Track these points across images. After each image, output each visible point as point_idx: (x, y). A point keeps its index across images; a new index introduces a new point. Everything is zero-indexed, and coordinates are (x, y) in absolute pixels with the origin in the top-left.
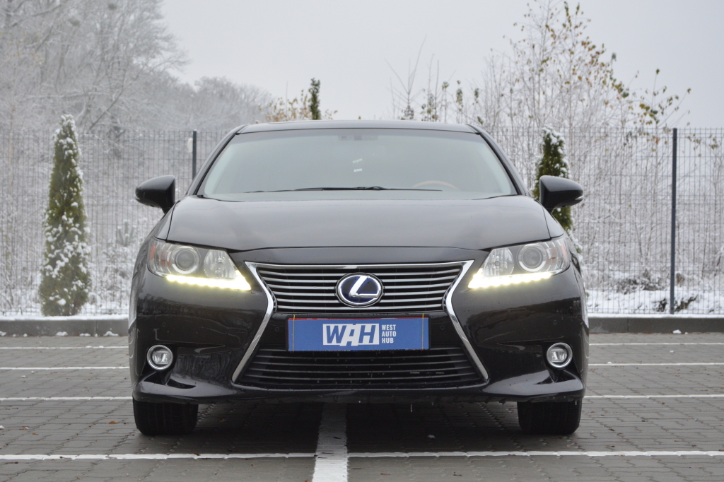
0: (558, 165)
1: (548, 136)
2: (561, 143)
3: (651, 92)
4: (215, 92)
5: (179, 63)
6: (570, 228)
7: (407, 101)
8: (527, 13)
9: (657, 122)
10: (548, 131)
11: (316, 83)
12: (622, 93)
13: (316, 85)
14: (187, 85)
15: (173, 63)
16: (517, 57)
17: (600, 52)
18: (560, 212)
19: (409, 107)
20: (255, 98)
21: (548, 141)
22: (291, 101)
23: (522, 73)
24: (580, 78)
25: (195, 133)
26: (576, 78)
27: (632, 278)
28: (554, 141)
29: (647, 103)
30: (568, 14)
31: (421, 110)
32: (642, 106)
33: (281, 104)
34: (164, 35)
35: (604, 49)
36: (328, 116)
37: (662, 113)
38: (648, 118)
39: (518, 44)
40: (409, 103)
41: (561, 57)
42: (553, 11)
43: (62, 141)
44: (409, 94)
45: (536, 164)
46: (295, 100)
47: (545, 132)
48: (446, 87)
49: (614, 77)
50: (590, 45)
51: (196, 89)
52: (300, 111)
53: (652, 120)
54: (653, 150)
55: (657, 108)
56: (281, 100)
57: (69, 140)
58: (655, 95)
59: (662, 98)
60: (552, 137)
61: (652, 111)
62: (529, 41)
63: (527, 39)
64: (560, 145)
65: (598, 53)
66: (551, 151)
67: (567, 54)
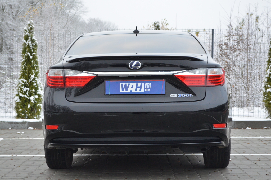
4: (95, 23)
7: (229, 22)
15: (83, 12)
19: (230, 24)
40: (230, 22)
44: (230, 18)
51: (87, 22)
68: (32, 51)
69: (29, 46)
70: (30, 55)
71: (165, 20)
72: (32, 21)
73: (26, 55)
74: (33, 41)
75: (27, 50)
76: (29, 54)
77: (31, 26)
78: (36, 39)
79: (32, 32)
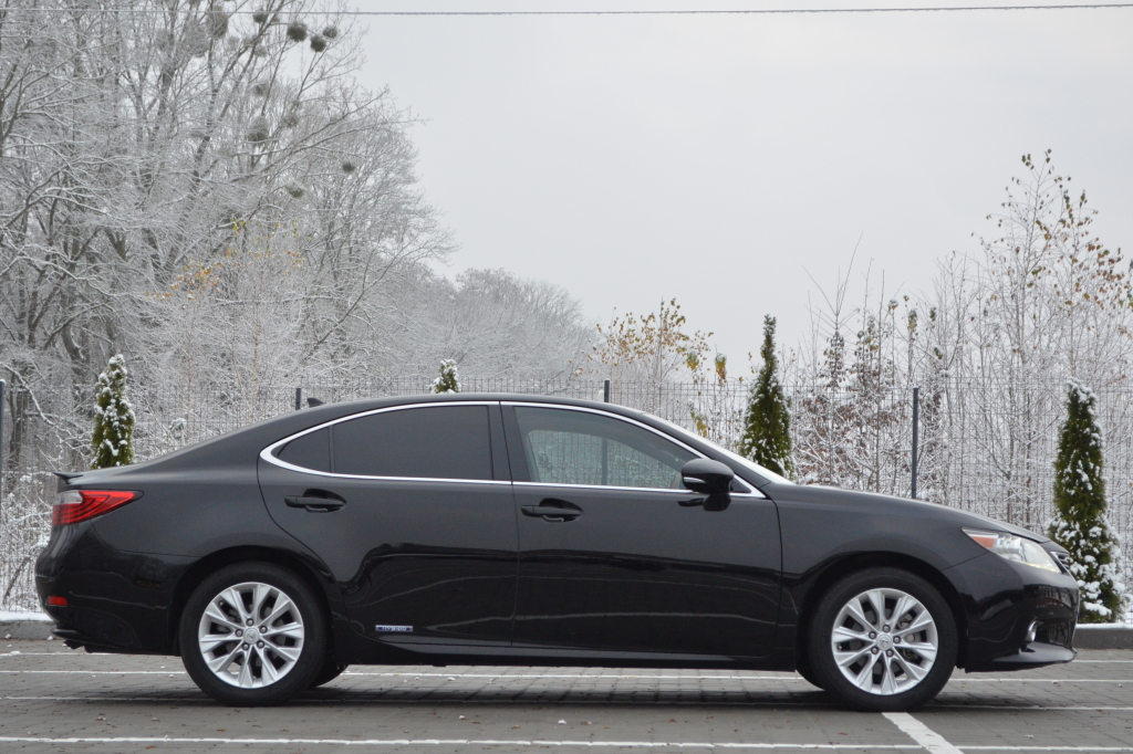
0: (1088, 430)
1: (1075, 391)
2: (1092, 400)
4: (487, 292)
5: (440, 249)
6: (1104, 512)
7: (834, 326)
8: (1007, 201)
10: (1075, 386)
11: (771, 321)
13: (770, 323)
14: (445, 281)
15: (431, 250)
16: (991, 262)
17: (1116, 259)
18: (1091, 491)
19: (837, 334)
20: (547, 301)
21: (1074, 397)
22: (646, 318)
23: (1001, 288)
24: (1086, 297)
25: (607, 383)
26: (1080, 295)
28: (1083, 398)
30: (1068, 206)
31: (857, 339)
33: (630, 322)
34: (418, 208)
35: (1120, 256)
36: (699, 340)
39: (993, 245)
40: (837, 328)
41: (1057, 266)
42: (1044, 198)
44: (837, 315)
45: (1059, 428)
46: (652, 316)
47: (1071, 386)
48: (894, 307)
50: (1102, 250)
51: (458, 286)
52: (658, 333)
56: (630, 317)
60: (1079, 393)
62: (1011, 241)
63: (1008, 238)
64: (1090, 404)
65: (1112, 261)
66: (1079, 412)
67: (1067, 262)
68: (120, 435)
69: (110, 423)
70: (112, 447)
71: (673, 303)
72: (121, 356)
73: (101, 446)
74: (121, 409)
75: (104, 433)
76: (109, 443)
77: (117, 371)
78: (130, 405)
79: (122, 385)
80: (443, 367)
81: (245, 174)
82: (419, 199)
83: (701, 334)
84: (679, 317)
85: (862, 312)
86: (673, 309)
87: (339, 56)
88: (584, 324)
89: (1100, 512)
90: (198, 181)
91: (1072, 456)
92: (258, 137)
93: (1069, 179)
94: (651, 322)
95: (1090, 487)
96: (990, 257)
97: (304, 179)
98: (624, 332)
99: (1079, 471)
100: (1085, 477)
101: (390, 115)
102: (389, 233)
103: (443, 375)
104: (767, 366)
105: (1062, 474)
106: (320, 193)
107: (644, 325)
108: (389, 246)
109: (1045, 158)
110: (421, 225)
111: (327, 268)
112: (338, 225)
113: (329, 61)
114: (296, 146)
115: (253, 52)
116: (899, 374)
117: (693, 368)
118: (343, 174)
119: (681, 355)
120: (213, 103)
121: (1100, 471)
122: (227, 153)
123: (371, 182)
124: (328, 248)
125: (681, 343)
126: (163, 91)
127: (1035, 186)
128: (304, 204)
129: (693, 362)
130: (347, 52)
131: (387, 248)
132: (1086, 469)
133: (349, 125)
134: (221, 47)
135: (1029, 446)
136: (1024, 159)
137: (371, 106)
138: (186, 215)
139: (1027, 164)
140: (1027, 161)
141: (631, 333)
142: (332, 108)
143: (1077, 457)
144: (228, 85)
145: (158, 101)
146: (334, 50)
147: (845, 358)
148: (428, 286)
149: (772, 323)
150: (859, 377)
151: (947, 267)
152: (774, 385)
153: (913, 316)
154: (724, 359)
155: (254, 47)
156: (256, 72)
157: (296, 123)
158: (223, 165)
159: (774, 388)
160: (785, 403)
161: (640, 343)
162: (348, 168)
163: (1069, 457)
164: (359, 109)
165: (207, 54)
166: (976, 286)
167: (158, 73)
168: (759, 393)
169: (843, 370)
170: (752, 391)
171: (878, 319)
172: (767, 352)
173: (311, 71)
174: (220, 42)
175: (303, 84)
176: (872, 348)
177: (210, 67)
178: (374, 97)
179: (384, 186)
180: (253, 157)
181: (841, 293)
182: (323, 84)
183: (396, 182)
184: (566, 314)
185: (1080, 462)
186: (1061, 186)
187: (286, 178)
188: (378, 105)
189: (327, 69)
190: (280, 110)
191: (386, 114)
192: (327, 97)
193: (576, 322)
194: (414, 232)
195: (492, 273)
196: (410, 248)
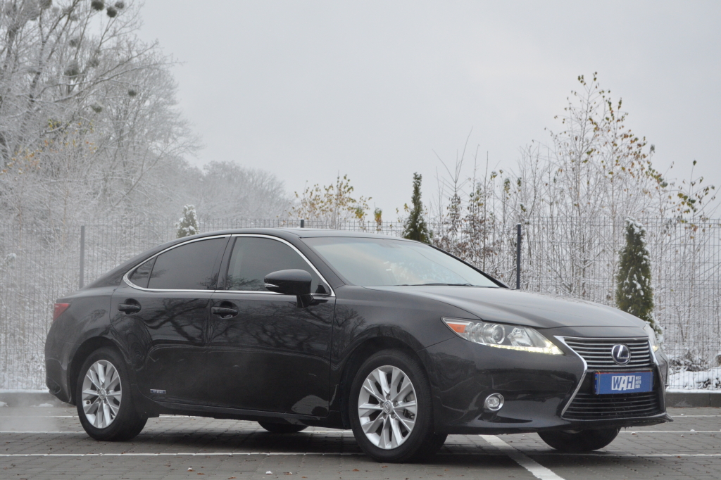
0: (640, 253)
1: (632, 225)
2: (643, 232)
3: (688, 182)
4: (223, 176)
5: (193, 148)
7: (454, 190)
8: (568, 106)
9: (695, 211)
10: (631, 222)
11: (418, 177)
12: (661, 183)
13: (418, 179)
14: (196, 169)
15: (187, 148)
16: (557, 147)
17: (642, 144)
18: (643, 296)
19: (456, 195)
20: (262, 182)
21: (630, 230)
22: (327, 187)
23: (565, 164)
24: (623, 169)
26: (618, 168)
27: (676, 359)
28: (637, 230)
29: (684, 192)
30: (611, 109)
31: (469, 198)
32: (680, 195)
33: (317, 190)
34: (178, 120)
35: (645, 142)
37: (700, 202)
38: (686, 207)
39: (559, 135)
41: (604, 149)
42: (592, 104)
43: (185, 228)
44: (456, 182)
45: (620, 252)
47: (628, 223)
48: (494, 176)
49: (653, 167)
50: (633, 138)
51: (205, 172)
52: (335, 197)
53: (690, 208)
54: (691, 237)
55: (694, 198)
56: (317, 187)
57: (192, 228)
58: (693, 185)
59: (699, 188)
60: (634, 227)
61: (689, 200)
62: (571, 133)
63: (568, 131)
64: (642, 235)
65: (639, 145)
66: (634, 240)
67: (609, 146)
71: (345, 178)
80: (185, 210)
81: (64, 97)
82: (179, 115)
83: (364, 199)
84: (349, 187)
85: (472, 181)
86: (345, 182)
87: (125, 20)
88: (286, 197)
89: (649, 310)
90: (33, 101)
91: (630, 272)
92: (73, 73)
93: (609, 92)
94: (331, 190)
95: (642, 293)
96: (557, 144)
97: (103, 101)
98: (313, 197)
99: (635, 282)
100: (639, 286)
101: (159, 59)
102: (159, 137)
103: (186, 216)
104: (415, 208)
105: (622, 284)
106: (114, 111)
107: (326, 192)
108: (159, 145)
109: (593, 78)
110: (180, 132)
111: (119, 159)
112: (126, 132)
113: (119, 24)
114: (97, 79)
115: (69, 18)
116: (497, 222)
117: (360, 217)
118: (128, 97)
119: (350, 212)
120: (42, 50)
121: (649, 282)
122: (53, 83)
123: (147, 103)
124: (119, 146)
125: (350, 204)
126: (9, 42)
127: (586, 97)
128: (103, 117)
129: (359, 213)
130: (131, 18)
131: (157, 147)
132: (640, 281)
133: (132, 65)
134: (47, 14)
135: (584, 270)
136: (579, 78)
137: (147, 53)
138: (24, 124)
139: (582, 82)
140: (581, 79)
141: (317, 198)
142: (121, 54)
143: (633, 272)
144: (53, 38)
145: (6, 50)
146: (122, 16)
147: (461, 211)
148: (186, 172)
149: (419, 179)
150: (470, 224)
151: (527, 151)
152: (420, 222)
153: (507, 182)
154: (381, 212)
155: (69, 14)
156: (71, 31)
157: (97, 64)
158: (50, 92)
159: (420, 225)
160: (429, 235)
161: (323, 204)
162: (132, 94)
163: (628, 272)
164: (138, 55)
165: (38, 18)
166: (547, 163)
167: (6, 31)
168: (410, 228)
169: (460, 219)
170: (405, 227)
171: (483, 184)
172: (416, 200)
173: (107, 30)
174: (47, 10)
175: (102, 39)
176: (479, 205)
177: (40, 26)
178: (149, 47)
179: (156, 107)
180: (69, 86)
181: (458, 167)
182: (115, 39)
183: (164, 104)
184: (274, 191)
185: (635, 276)
186: (604, 97)
187: (91, 100)
188: (152, 52)
189: (118, 29)
190: (87, 56)
191: (156, 59)
192: (118, 48)
193: (281, 195)
194: (175, 136)
195: (227, 164)
196: (173, 146)
